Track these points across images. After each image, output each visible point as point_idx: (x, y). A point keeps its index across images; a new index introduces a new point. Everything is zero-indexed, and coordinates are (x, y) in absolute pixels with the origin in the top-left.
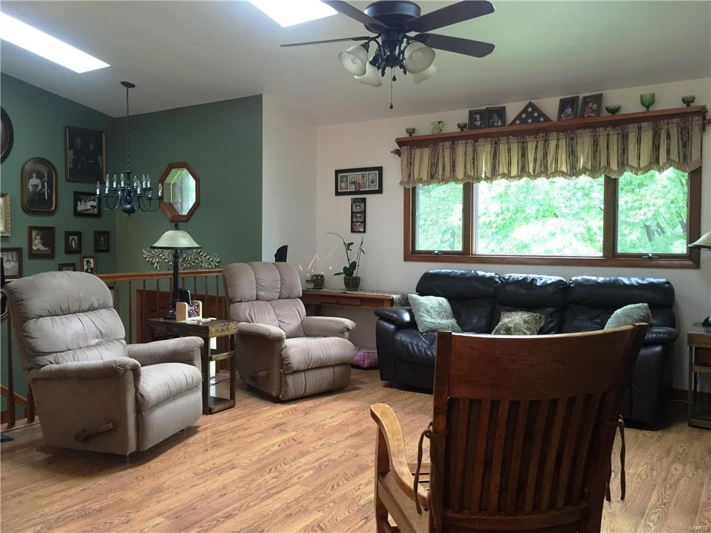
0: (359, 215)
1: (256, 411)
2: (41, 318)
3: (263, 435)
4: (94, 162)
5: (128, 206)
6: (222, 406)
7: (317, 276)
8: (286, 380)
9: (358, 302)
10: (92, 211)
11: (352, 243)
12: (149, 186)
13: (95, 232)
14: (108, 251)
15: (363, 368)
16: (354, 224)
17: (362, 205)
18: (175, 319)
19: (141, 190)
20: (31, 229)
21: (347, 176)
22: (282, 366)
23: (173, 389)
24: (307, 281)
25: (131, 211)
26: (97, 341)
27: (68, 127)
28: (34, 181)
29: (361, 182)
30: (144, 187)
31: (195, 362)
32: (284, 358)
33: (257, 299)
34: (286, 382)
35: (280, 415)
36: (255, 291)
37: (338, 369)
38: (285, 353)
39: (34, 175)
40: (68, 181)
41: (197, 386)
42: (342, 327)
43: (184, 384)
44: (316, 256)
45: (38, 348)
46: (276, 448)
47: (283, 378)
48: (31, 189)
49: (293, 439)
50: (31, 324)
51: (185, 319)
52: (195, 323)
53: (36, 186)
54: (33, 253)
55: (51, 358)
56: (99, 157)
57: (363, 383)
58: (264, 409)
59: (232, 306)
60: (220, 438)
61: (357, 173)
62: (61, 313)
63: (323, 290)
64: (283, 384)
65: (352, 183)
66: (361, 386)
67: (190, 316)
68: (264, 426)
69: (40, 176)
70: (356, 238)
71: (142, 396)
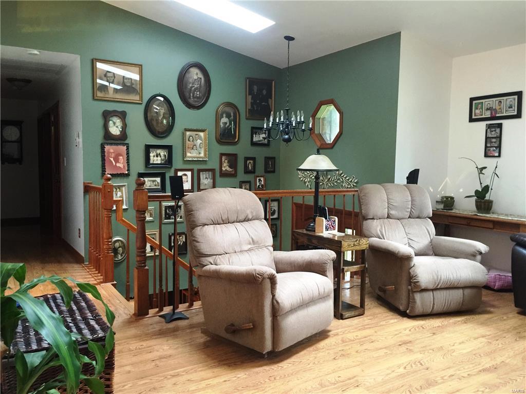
0: (494, 140)
1: (384, 323)
2: (206, 226)
3: (389, 352)
4: (266, 104)
5: (287, 137)
6: (353, 313)
7: (447, 198)
8: (413, 296)
9: (491, 226)
10: (263, 142)
11: (485, 168)
12: (302, 120)
13: (265, 157)
14: (274, 172)
15: (493, 290)
16: (488, 149)
17: (498, 130)
18: (315, 231)
19: (296, 124)
20: (222, 155)
21: (482, 102)
22: (410, 283)
23: (306, 297)
24: (437, 202)
25: (288, 140)
26: (249, 246)
27: (248, 78)
28: (224, 120)
29: (498, 107)
30: (298, 120)
31: (328, 274)
32: (412, 277)
33: (389, 217)
34: (414, 299)
35: (407, 331)
36: (387, 209)
37: (467, 291)
38: (414, 271)
39: (224, 115)
40: (247, 119)
41: (328, 296)
42: (474, 250)
43: (316, 293)
44: (447, 179)
45: (202, 251)
46: (401, 370)
47: (411, 295)
48: (222, 125)
49: (419, 362)
50: (198, 231)
51: (322, 233)
52: (330, 236)
53: (226, 123)
54: (223, 173)
55: (211, 259)
56: (269, 100)
57: (493, 306)
58: (392, 321)
59: (365, 222)
60: (347, 348)
61: (494, 99)
62: (222, 223)
63: (453, 211)
64: (410, 301)
65: (487, 109)
66: (492, 310)
67: (327, 229)
68: (391, 341)
69: (228, 116)
70: (490, 163)
71: (278, 302)
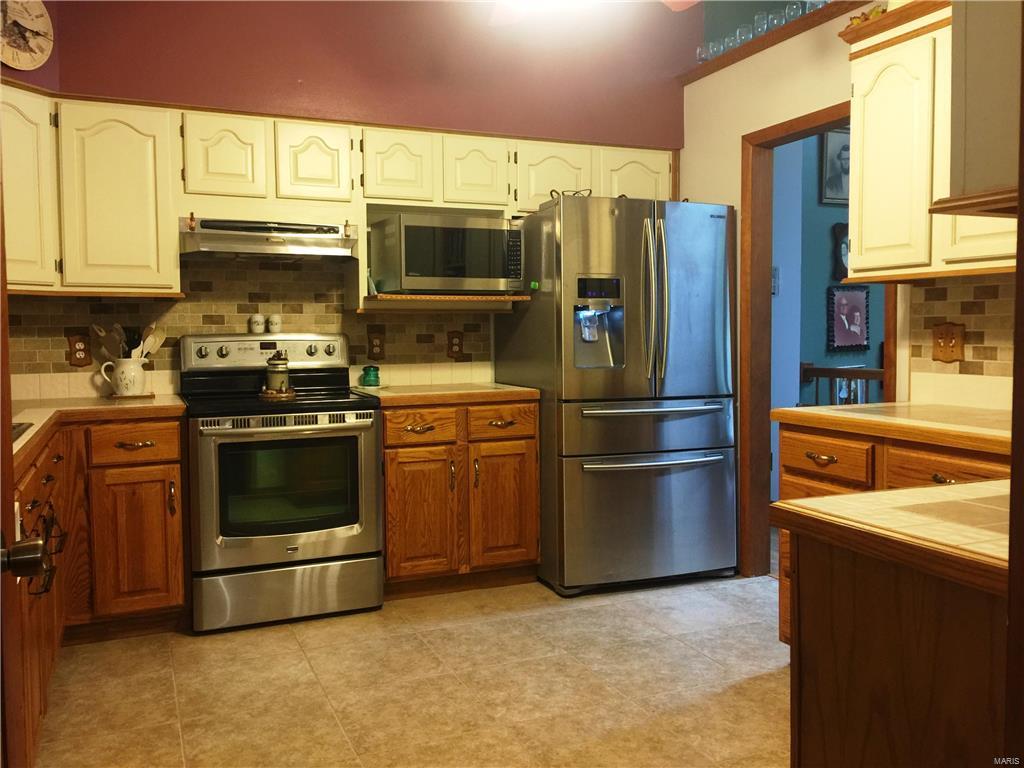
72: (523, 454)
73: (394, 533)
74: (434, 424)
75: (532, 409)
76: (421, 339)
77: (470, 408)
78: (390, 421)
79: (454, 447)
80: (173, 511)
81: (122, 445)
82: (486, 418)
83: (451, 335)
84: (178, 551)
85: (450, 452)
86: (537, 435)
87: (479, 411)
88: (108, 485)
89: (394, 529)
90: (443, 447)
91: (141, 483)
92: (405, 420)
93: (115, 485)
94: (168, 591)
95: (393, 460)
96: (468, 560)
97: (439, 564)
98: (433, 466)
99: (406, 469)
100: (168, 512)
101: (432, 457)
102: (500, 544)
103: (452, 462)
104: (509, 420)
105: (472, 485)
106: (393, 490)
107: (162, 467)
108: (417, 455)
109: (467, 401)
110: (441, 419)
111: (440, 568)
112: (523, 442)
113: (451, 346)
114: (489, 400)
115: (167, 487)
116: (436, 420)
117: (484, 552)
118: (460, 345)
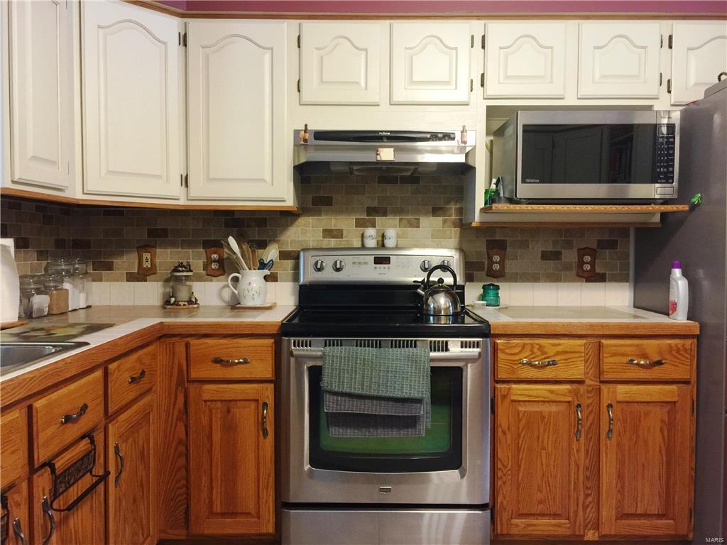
72: (674, 402)
73: (504, 483)
74: (557, 358)
75: (688, 347)
76: (545, 256)
77: (604, 342)
78: (503, 351)
79: (582, 388)
80: (265, 434)
81: (218, 361)
82: (623, 355)
83: (582, 252)
84: (269, 476)
85: (576, 393)
86: (694, 379)
87: (615, 346)
88: (205, 401)
89: (504, 479)
90: (568, 387)
91: (237, 400)
92: (520, 352)
93: (212, 401)
94: (259, 518)
95: (504, 397)
96: (597, 526)
97: (559, 526)
98: (554, 408)
99: (520, 409)
100: (261, 433)
101: (553, 397)
102: (639, 512)
103: (579, 406)
104: (657, 358)
105: (603, 436)
106: (504, 433)
107: (255, 386)
108: (534, 393)
109: (601, 333)
110: (567, 352)
111: (561, 531)
112: (674, 387)
113: (581, 263)
114: (628, 333)
115: (261, 407)
116: (558, 353)
117: (617, 519)
118: (593, 264)
